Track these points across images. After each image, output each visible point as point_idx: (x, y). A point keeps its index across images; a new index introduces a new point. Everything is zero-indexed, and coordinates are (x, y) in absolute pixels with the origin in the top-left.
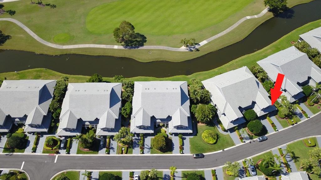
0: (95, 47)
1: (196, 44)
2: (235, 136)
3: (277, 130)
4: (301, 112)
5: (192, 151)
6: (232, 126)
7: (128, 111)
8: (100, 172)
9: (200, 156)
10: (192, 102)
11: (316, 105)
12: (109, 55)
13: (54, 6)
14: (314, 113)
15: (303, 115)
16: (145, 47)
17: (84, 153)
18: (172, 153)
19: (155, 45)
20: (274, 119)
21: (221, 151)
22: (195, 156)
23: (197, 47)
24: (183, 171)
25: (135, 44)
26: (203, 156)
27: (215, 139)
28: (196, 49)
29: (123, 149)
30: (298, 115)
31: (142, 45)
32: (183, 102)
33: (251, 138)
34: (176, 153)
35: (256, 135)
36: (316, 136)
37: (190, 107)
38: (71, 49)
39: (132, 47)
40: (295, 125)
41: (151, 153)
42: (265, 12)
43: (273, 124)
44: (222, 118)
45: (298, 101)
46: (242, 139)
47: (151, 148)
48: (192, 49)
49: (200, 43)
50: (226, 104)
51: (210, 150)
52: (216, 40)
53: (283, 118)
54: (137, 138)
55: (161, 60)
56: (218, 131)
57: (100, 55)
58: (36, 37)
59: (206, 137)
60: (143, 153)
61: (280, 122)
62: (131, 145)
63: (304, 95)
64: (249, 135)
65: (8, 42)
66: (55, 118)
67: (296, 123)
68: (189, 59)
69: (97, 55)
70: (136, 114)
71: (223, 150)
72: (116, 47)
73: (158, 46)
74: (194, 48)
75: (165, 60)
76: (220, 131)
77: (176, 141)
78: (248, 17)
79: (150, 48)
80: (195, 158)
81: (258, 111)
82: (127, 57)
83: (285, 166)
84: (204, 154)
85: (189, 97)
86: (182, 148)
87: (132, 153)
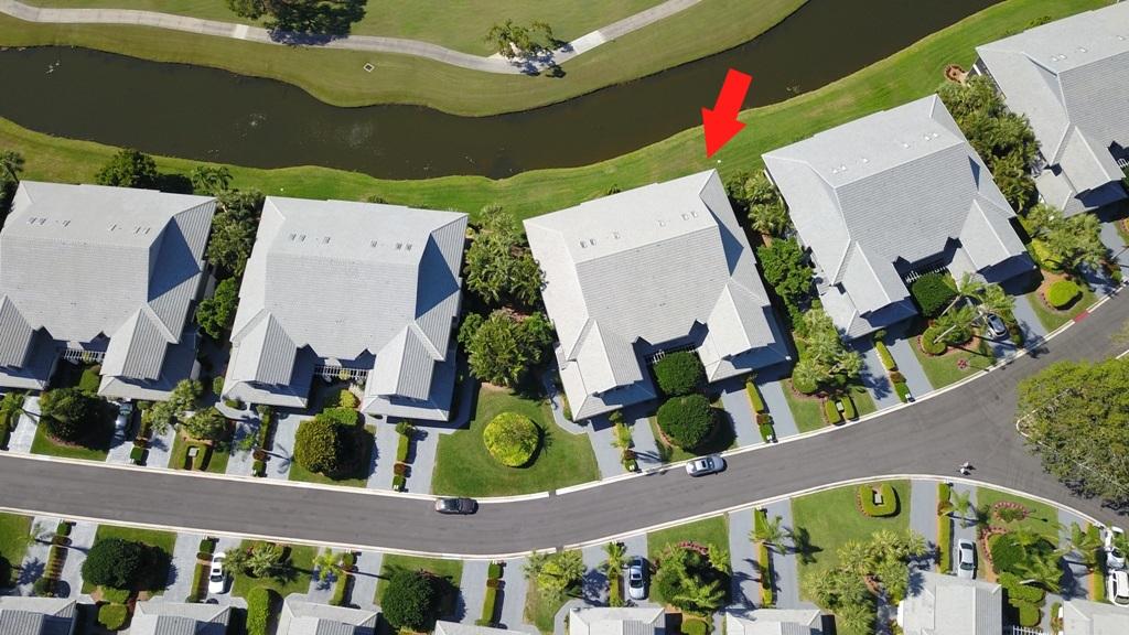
0: (162, 24)
1: (559, 44)
2: (606, 444)
3: (771, 436)
4: (887, 374)
5: (437, 487)
6: (601, 407)
7: (220, 319)
8: (100, 527)
9: (462, 507)
11: (953, 352)
12: (213, 63)
14: (937, 385)
15: (892, 387)
16: (354, 41)
17: (58, 453)
18: (364, 486)
19: (395, 35)
20: (773, 391)
21: (545, 495)
22: (442, 506)
23: (559, 57)
24: (388, 557)
25: (318, 26)
26: (475, 508)
27: (527, 448)
28: (554, 66)
29: (193, 452)
30: (871, 385)
31: (343, 32)
33: (666, 458)
34: (379, 485)
35: (685, 449)
36: (913, 477)
38: (69, 28)
39: (302, 39)
40: (849, 423)
41: (292, 478)
44: (569, 373)
45: (883, 333)
46: (629, 457)
47: (293, 459)
48: (537, 65)
49: (573, 44)
50: (587, 325)
51: (503, 489)
52: (640, 32)
53: (809, 394)
54: (252, 416)
55: (407, 101)
56: (551, 417)
57: (178, 59)
59: (497, 440)
60: (262, 474)
61: (793, 407)
62: (223, 438)
63: (916, 312)
64: (658, 443)
67: (854, 418)
68: (518, 109)
69: (165, 59)
70: (243, 332)
71: (553, 493)
72: (241, 31)
73: (406, 42)
74: (546, 60)
76: (557, 419)
77: (389, 441)
79: (371, 48)
80: (441, 511)
81: (714, 360)
82: (279, 77)
83: (759, 576)
84: (480, 501)
85: (459, 281)
86: (403, 473)
87: (222, 471)
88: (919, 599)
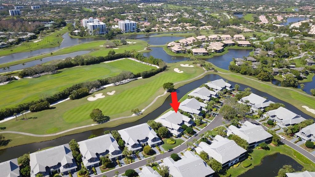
1: (140, 112)
2: (182, 138)
3: (199, 130)
5: (166, 150)
6: (179, 133)
7: (122, 142)
9: (171, 150)
10: (155, 129)
11: (210, 117)
13: (36, 118)
14: (212, 120)
15: (207, 122)
16: (111, 120)
18: (156, 154)
19: (117, 118)
20: (196, 127)
22: (169, 151)
25: (104, 121)
26: (173, 150)
27: (174, 141)
28: (141, 114)
29: (129, 161)
30: (205, 123)
31: (109, 120)
32: (150, 130)
33: (190, 137)
34: (158, 153)
35: (192, 135)
37: (155, 131)
38: (62, 134)
39: (103, 123)
41: (145, 158)
42: (165, 93)
43: (196, 129)
44: (172, 132)
46: (186, 138)
47: (144, 156)
48: (138, 114)
49: (141, 111)
50: (171, 124)
51: (175, 147)
52: (149, 108)
53: (200, 125)
54: (133, 155)
57: (84, 131)
59: (169, 142)
60: (141, 159)
61: (199, 127)
62: (132, 159)
63: (203, 114)
64: (189, 136)
67: (206, 125)
70: (128, 141)
71: (181, 145)
72: (93, 125)
73: (119, 118)
75: (126, 123)
76: (174, 138)
77: (155, 149)
78: (159, 96)
79: (114, 120)
81: (187, 124)
82: (102, 128)
84: (173, 149)
85: (151, 128)
86: (160, 150)
87: (135, 161)
88: (228, 131)
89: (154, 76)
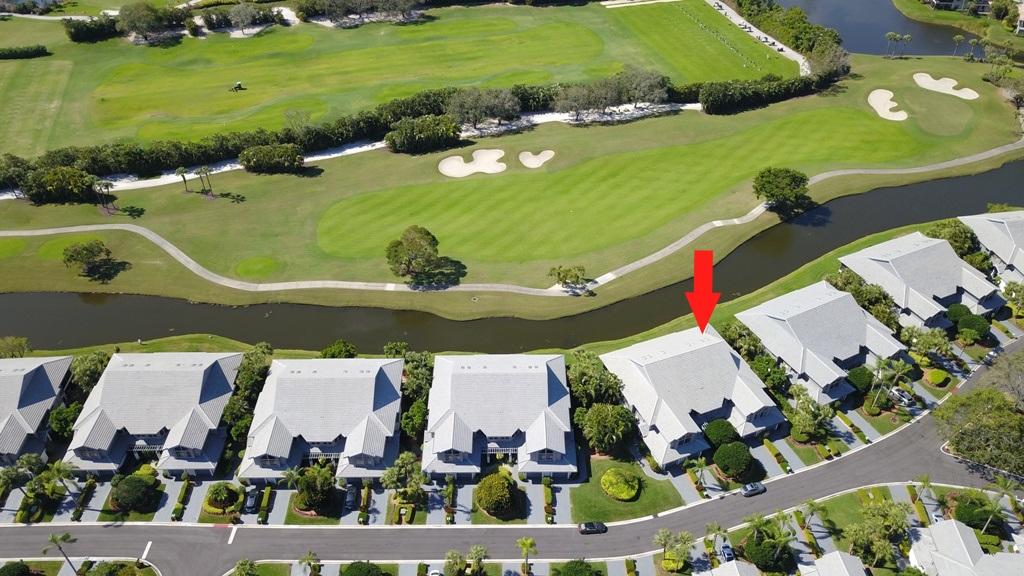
0: (339, 286)
1: (588, 281)
2: (683, 484)
3: (788, 468)
4: (850, 430)
5: (576, 519)
6: (676, 456)
7: (417, 420)
8: (342, 565)
9: (595, 528)
10: (575, 403)
11: (885, 414)
12: (373, 304)
13: (240, 199)
14: (883, 433)
15: (855, 436)
16: (464, 287)
17: (305, 522)
18: (526, 523)
19: (488, 282)
20: (781, 445)
21: (651, 517)
22: (583, 527)
23: (590, 286)
24: (552, 564)
25: (439, 282)
26: (605, 530)
27: (633, 487)
28: (588, 291)
29: (403, 511)
30: (842, 437)
31: (456, 283)
32: (552, 400)
33: (725, 488)
34: (536, 521)
35: (736, 481)
36: (888, 484)
37: (572, 411)
38: (278, 293)
39: (430, 287)
40: (836, 459)
41: (473, 523)
42: (758, 212)
43: (778, 455)
44: (649, 439)
45: (838, 403)
46: (701, 489)
47: (474, 511)
48: (578, 291)
49: (597, 280)
50: (659, 402)
51: (622, 516)
52: (636, 272)
53: (805, 443)
54: (438, 488)
55: (502, 315)
56: (642, 471)
57: (350, 304)
58: (192, 265)
59: (611, 484)
60: (452, 522)
61: (797, 452)
62: (421, 504)
63: (854, 390)
64: (719, 480)
65: (121, 275)
66: (235, 439)
67: (838, 454)
68: (574, 313)
69: (342, 304)
70: (436, 426)
71: (656, 516)
72: (390, 287)
73: (495, 285)
74: (583, 288)
75: (508, 315)
76: (646, 469)
77: (536, 494)
78: (718, 223)
79: (475, 289)
80: (583, 532)
81: (740, 423)
82: (418, 309)
83: (811, 551)
84: (607, 525)
85: (568, 389)
86: (551, 509)
87: (424, 523)
89: (759, 111)
